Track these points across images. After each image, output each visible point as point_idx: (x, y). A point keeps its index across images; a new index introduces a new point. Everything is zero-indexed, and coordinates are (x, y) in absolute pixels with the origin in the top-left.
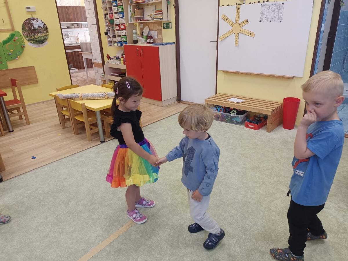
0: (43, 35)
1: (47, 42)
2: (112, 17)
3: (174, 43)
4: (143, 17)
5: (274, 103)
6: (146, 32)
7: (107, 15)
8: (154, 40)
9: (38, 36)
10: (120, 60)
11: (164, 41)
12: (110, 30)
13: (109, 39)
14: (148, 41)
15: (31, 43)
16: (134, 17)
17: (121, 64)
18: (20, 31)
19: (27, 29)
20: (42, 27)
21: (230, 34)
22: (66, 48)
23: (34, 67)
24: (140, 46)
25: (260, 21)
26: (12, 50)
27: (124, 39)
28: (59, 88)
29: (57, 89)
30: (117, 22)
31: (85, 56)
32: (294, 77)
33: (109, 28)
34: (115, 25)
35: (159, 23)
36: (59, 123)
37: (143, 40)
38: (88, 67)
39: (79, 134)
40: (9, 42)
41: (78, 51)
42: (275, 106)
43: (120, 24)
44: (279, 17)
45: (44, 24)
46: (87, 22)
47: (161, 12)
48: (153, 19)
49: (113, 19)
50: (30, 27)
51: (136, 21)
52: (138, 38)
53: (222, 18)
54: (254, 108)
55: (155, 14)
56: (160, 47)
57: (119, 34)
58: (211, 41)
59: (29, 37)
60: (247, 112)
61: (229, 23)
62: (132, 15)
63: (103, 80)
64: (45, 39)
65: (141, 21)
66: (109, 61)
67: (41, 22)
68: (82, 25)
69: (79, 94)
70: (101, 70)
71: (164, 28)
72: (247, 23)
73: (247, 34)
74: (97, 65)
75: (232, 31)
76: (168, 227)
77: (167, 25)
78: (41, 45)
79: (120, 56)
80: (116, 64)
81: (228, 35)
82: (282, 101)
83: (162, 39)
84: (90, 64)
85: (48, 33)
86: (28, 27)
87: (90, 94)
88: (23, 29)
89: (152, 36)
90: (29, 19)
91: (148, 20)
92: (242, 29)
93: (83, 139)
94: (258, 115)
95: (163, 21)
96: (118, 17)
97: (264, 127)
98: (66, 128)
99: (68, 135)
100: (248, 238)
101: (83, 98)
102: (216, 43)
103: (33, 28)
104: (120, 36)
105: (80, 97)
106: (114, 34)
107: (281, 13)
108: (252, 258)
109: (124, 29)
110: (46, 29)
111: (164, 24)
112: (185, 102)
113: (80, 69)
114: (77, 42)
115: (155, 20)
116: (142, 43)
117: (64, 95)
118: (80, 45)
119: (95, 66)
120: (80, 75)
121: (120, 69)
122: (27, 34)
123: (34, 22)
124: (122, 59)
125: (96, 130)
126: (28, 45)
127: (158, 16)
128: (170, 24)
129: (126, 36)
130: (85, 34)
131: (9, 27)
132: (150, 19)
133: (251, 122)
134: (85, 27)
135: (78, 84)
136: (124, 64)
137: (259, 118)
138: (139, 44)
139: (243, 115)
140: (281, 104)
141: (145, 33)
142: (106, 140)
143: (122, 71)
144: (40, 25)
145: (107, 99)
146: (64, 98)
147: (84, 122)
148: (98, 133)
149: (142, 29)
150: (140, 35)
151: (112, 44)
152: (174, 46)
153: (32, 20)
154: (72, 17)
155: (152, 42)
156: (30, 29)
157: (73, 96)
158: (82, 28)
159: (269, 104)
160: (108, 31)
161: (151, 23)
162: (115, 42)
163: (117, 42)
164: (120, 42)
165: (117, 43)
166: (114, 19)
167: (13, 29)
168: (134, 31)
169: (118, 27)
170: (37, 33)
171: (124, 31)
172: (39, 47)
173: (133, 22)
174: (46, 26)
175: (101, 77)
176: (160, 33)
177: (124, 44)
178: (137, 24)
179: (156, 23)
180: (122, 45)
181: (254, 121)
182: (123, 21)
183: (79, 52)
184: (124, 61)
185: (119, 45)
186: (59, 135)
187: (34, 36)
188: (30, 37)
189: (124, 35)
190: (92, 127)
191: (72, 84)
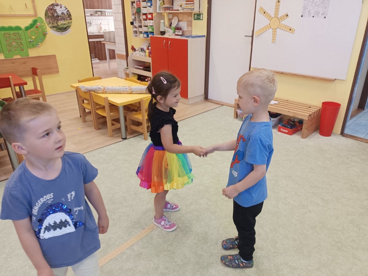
0: (67, 22)
1: (70, 30)
2: (140, 6)
3: (204, 36)
4: (172, 6)
5: (311, 107)
6: (175, 22)
7: (134, 4)
8: (183, 32)
9: (60, 23)
10: (145, 52)
11: (194, 34)
12: (136, 20)
13: (135, 29)
14: (176, 33)
15: (54, 30)
16: (163, 6)
17: (145, 56)
18: (43, 17)
19: (50, 15)
20: (66, 14)
21: (267, 29)
22: (89, 37)
23: (55, 56)
24: (167, 38)
25: (302, 16)
26: (33, 37)
27: (150, 30)
28: (81, 79)
29: (78, 80)
30: (144, 11)
31: (108, 47)
32: (335, 79)
33: (135, 18)
34: (142, 14)
35: (190, 14)
36: (80, 116)
37: (171, 31)
38: (110, 58)
39: (100, 129)
40: (31, 28)
41: (100, 40)
42: (313, 110)
43: (148, 14)
44: (323, 12)
45: (68, 11)
46: (112, 10)
47: (193, 1)
48: (183, 9)
49: (140, 8)
50: (53, 13)
51: (165, 10)
52: (166, 29)
53: (260, 11)
54: (289, 111)
55: (186, 4)
56: (190, 40)
57: (145, 24)
58: (245, 36)
59: (51, 24)
60: (281, 115)
61: (267, 17)
62: (161, 4)
63: (126, 73)
64: (69, 26)
65: (170, 10)
66: (134, 53)
67: (65, 8)
68: (106, 14)
69: (102, 87)
70: (124, 62)
71: (195, 19)
72: (287, 17)
73: (286, 30)
74: (121, 57)
75: (269, 26)
76: (192, 234)
77: (198, 16)
78: (63, 33)
79: (145, 48)
80: (141, 56)
81: (265, 30)
82: (320, 106)
83: (192, 31)
84: (113, 55)
85: (71, 21)
86: (51, 14)
87: (114, 87)
88: (46, 15)
89: (181, 28)
90: (53, 5)
91: (178, 10)
92: (280, 24)
93: (104, 134)
94: (292, 119)
95: (194, 11)
96: (146, 6)
97: (298, 133)
98: (86, 122)
99: (88, 129)
100: (277, 251)
101: (106, 92)
102: (251, 38)
103: (56, 15)
104: (147, 26)
105: (102, 90)
106: (140, 24)
107: (326, 8)
108: (281, 273)
109: (152, 19)
110: (69, 16)
111: (195, 14)
112: (212, 101)
113: (102, 60)
114: (100, 31)
115: (185, 11)
116: (170, 34)
117: (86, 87)
118: (103, 34)
119: (118, 58)
120: (102, 66)
121: (144, 62)
122: (50, 21)
123: (58, 8)
124: (147, 51)
125: (117, 126)
126: (51, 32)
127: (189, 6)
128: (201, 15)
129: (153, 26)
130: (108, 23)
131: (32, 12)
132: (180, 8)
133: (284, 126)
134: (109, 15)
135: (100, 76)
136: (150, 57)
137: (294, 122)
138: (166, 36)
139: (276, 119)
140: (319, 108)
141: (173, 24)
142: (128, 137)
143: (146, 64)
144: (64, 12)
145: (131, 93)
146: (86, 91)
147: (106, 117)
148: (119, 129)
149: (170, 20)
150: (168, 26)
151: (138, 35)
152: (204, 39)
153: (55, 5)
154: (96, 4)
155: (180, 33)
156: (54, 16)
157: (95, 89)
158: (105, 16)
159: (306, 108)
160: (135, 20)
161: (181, 13)
162: (141, 32)
163: (143, 32)
164: (146, 33)
165: (143, 34)
166: (142, 8)
167: (36, 15)
168: (162, 21)
169: (144, 17)
170: (60, 20)
171: (151, 21)
172: (62, 34)
173: (161, 12)
174: (70, 13)
175: (124, 70)
176: (190, 24)
177: (150, 36)
178: (166, 14)
179: (186, 13)
180: (148, 36)
181: (288, 125)
182: (151, 10)
183: (102, 42)
184: (150, 53)
185: (145, 36)
186: (80, 129)
187: (57, 23)
188: (53, 24)
189: (151, 25)
190: (114, 123)
191: (93, 76)
